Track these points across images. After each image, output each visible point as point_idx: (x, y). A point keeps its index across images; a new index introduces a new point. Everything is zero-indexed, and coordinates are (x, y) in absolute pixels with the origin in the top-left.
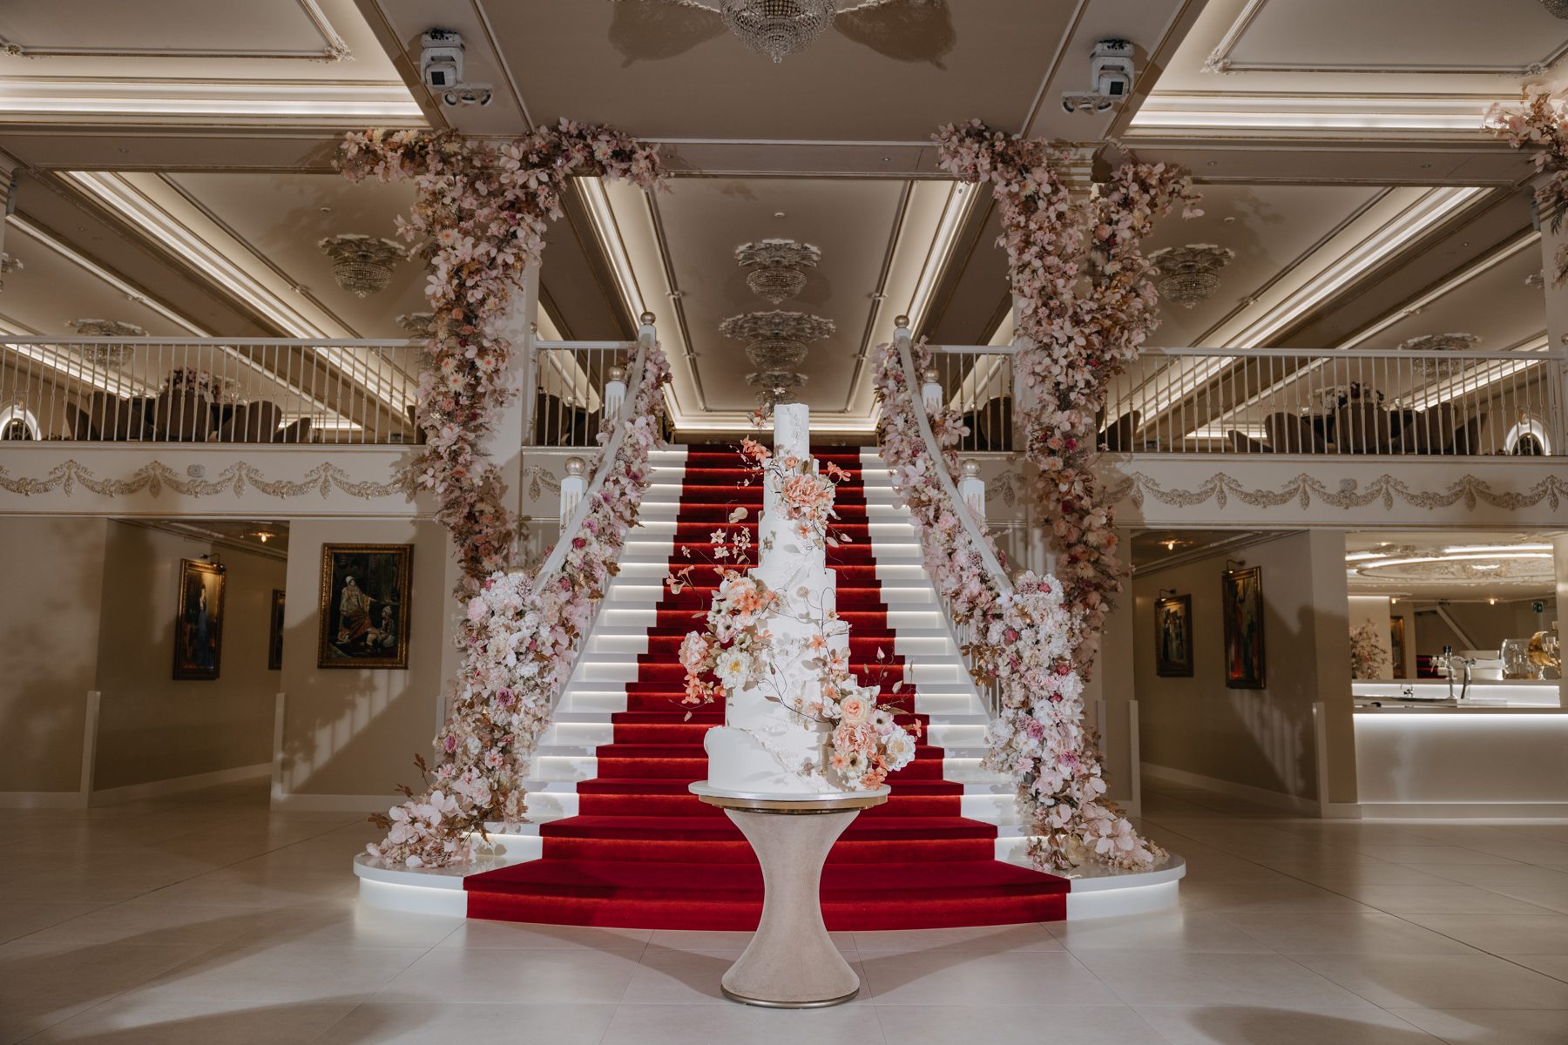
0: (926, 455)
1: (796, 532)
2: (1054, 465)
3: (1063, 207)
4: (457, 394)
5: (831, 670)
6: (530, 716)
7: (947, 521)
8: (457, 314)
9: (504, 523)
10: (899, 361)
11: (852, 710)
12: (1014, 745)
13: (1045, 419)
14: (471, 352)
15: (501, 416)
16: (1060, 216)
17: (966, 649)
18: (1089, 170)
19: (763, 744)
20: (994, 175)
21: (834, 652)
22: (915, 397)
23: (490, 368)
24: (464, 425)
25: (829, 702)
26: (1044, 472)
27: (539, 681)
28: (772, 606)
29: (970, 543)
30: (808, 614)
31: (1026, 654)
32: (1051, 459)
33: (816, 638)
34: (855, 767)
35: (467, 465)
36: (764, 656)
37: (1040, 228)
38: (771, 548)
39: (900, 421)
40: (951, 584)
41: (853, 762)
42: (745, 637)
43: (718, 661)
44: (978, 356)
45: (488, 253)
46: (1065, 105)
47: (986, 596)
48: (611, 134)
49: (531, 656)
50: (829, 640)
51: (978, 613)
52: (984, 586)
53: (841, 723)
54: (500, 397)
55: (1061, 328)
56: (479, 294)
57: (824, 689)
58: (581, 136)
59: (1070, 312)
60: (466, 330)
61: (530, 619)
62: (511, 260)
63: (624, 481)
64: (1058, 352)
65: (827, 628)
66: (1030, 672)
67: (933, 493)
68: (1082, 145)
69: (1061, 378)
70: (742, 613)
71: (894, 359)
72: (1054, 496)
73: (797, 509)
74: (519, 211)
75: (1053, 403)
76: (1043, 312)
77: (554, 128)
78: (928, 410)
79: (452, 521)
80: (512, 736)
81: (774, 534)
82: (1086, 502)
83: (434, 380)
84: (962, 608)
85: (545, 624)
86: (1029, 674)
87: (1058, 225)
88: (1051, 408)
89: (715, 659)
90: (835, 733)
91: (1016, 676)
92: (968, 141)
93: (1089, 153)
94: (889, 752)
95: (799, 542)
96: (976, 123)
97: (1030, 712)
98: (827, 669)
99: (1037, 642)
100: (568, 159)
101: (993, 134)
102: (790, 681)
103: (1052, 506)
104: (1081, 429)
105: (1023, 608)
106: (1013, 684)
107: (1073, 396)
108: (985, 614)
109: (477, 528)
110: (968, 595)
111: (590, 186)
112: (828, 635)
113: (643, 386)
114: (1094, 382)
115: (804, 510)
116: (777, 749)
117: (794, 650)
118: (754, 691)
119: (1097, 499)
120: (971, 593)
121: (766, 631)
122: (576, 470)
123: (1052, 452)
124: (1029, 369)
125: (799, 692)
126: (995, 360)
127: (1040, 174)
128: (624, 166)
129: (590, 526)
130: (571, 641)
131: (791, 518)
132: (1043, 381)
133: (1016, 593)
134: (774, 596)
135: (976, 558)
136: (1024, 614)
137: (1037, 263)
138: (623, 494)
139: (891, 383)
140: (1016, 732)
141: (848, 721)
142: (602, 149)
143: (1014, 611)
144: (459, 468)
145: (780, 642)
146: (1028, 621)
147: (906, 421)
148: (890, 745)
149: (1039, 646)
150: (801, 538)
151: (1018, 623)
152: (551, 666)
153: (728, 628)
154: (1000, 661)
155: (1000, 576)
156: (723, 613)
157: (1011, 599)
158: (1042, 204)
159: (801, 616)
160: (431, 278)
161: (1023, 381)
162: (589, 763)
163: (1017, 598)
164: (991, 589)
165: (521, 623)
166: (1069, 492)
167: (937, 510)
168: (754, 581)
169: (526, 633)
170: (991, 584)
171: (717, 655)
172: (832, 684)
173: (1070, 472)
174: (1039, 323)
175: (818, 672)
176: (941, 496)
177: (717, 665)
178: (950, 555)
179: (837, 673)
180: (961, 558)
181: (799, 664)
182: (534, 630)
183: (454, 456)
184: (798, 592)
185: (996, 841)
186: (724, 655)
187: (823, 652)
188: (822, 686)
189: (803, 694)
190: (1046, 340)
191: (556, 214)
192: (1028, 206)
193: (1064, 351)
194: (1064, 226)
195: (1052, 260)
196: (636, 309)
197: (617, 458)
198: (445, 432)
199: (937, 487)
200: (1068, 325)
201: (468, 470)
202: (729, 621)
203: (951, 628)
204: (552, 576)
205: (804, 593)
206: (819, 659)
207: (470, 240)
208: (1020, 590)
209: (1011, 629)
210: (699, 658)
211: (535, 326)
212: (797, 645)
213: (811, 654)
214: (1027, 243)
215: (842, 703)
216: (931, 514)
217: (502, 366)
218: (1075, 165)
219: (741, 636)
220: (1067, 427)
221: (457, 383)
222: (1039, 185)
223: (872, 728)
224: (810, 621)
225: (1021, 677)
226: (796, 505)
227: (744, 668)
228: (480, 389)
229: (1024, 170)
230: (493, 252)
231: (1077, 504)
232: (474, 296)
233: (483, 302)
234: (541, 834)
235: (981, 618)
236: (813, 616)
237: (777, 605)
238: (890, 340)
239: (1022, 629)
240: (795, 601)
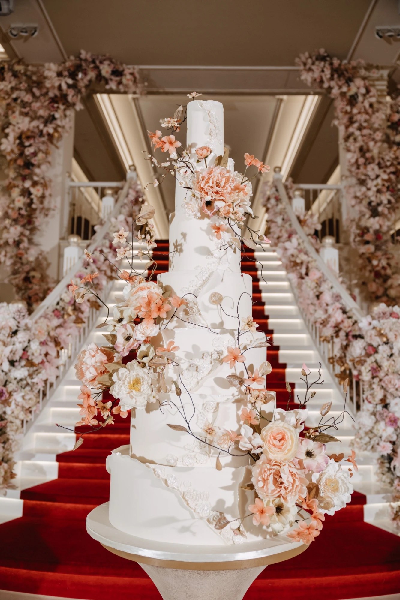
0: (297, 236)
1: (208, 233)
2: (369, 249)
3: (373, 100)
4: (20, 209)
5: (248, 389)
6: (19, 408)
7: (314, 275)
8: (20, 162)
9: (47, 283)
10: (277, 190)
11: (276, 442)
12: (375, 431)
13: (363, 223)
14: (28, 184)
15: (47, 223)
16: (371, 105)
17: (332, 360)
18: (385, 83)
19: (166, 482)
20: (333, 83)
21: (251, 368)
22: (288, 207)
23: (39, 194)
24: (23, 226)
25: (247, 431)
26: (363, 254)
27: (29, 381)
28: (181, 314)
29: (332, 288)
30: (222, 324)
31: (385, 364)
32: (367, 246)
33: (230, 351)
34: (281, 516)
35: (27, 250)
36: (170, 372)
37: (359, 113)
38: (181, 251)
39: (279, 220)
40: (320, 315)
41: (279, 509)
42: (148, 349)
43: (115, 378)
44: (321, 190)
45: (38, 127)
46: (378, 34)
47: (348, 323)
48: (111, 61)
49: (23, 363)
50: (246, 354)
51: (342, 334)
52: (345, 316)
53: (262, 457)
54: (46, 212)
55: (372, 170)
56: (31, 150)
57: (240, 413)
58: (93, 62)
59: (377, 161)
60: (26, 172)
61: (21, 336)
62: (51, 131)
63: (106, 250)
64: (371, 184)
65: (244, 340)
66: (387, 377)
67: (303, 257)
68: (383, 68)
69: (373, 199)
70: (144, 322)
71: (274, 189)
72: (369, 268)
73: (209, 204)
74: (57, 102)
75: (368, 214)
76: (362, 161)
77: (78, 56)
78: (297, 213)
79: (14, 282)
80: (5, 422)
81: (184, 235)
82: (389, 271)
83: (8, 202)
84: (328, 331)
85: (36, 340)
86: (386, 379)
87: (370, 111)
88: (367, 216)
89: (111, 375)
90: (256, 470)
91: (376, 380)
92: (317, 63)
93: (385, 73)
94: (322, 494)
95: (213, 243)
96: (322, 51)
97: (386, 406)
98: (243, 388)
99: (392, 355)
100: (85, 74)
101: (331, 59)
102: (199, 402)
103: (367, 274)
104: (385, 229)
105: (380, 331)
106: (374, 386)
107: (380, 209)
108: (347, 335)
109: (30, 286)
110: (335, 322)
111: (102, 99)
112: (245, 348)
113: (126, 201)
114: (393, 200)
115: (218, 204)
116: (182, 489)
117: (205, 365)
118: (156, 414)
119: (394, 270)
120: (336, 320)
121: (172, 343)
122: (74, 242)
123: (367, 242)
124: (352, 195)
125: (210, 417)
126: (330, 193)
127: (359, 82)
128: (118, 79)
129: (81, 277)
130: (58, 352)
131: (204, 216)
132: (361, 202)
133: (373, 319)
134: (182, 302)
135: (337, 298)
136: (381, 335)
137: (357, 133)
138: (106, 259)
139: (273, 201)
140: (377, 421)
141: (271, 456)
142: (106, 70)
143: (374, 332)
144: (21, 251)
145: (188, 355)
146: (385, 340)
147: (283, 219)
148: (322, 483)
149: (393, 358)
150: (215, 239)
151: (376, 341)
152: (39, 371)
153: (128, 339)
154: (363, 369)
155: (356, 309)
156: (124, 322)
157: (370, 324)
158: (360, 98)
159: (214, 326)
160: (4, 140)
161: (347, 202)
162: (70, 438)
163: (375, 323)
164: (349, 318)
165: (15, 339)
166: (378, 266)
167: (307, 268)
168: (162, 287)
169: (19, 347)
170: (349, 314)
171: (114, 371)
172: (249, 406)
173: (379, 253)
174: (358, 168)
175: (233, 391)
176: (310, 259)
177: (113, 383)
178: (318, 297)
179: (256, 393)
180: (327, 297)
181: (210, 381)
182: (26, 344)
183: (17, 244)
184: (211, 298)
185: (366, 507)
186: (122, 371)
187: (239, 368)
188: (238, 409)
189: (214, 420)
190: (363, 177)
191: (79, 107)
192: (352, 101)
193: (375, 182)
194: (374, 113)
195: (366, 132)
196: (127, 162)
197: (105, 238)
198: (12, 230)
199: (306, 253)
200: (376, 168)
201: (26, 253)
202: (130, 331)
203: (316, 345)
204: (48, 308)
205: (217, 299)
206: (234, 376)
207: (27, 119)
208: (376, 317)
209: (370, 345)
210: (95, 373)
211: (69, 173)
212: (208, 359)
213: (225, 371)
214: (351, 121)
215: (264, 432)
216: (304, 271)
217: (47, 193)
218: (378, 80)
219: (143, 348)
220: (377, 227)
221: (20, 202)
222: (358, 88)
223: (300, 463)
224: (224, 331)
225: (381, 380)
226: (208, 198)
227: (145, 387)
228: (34, 206)
229: (349, 81)
230: (41, 126)
231: (383, 272)
232: (29, 151)
233: (35, 154)
234: (22, 497)
235: (345, 338)
236: (227, 326)
237: (187, 313)
238: (271, 179)
239: (379, 345)
240: (207, 309)
